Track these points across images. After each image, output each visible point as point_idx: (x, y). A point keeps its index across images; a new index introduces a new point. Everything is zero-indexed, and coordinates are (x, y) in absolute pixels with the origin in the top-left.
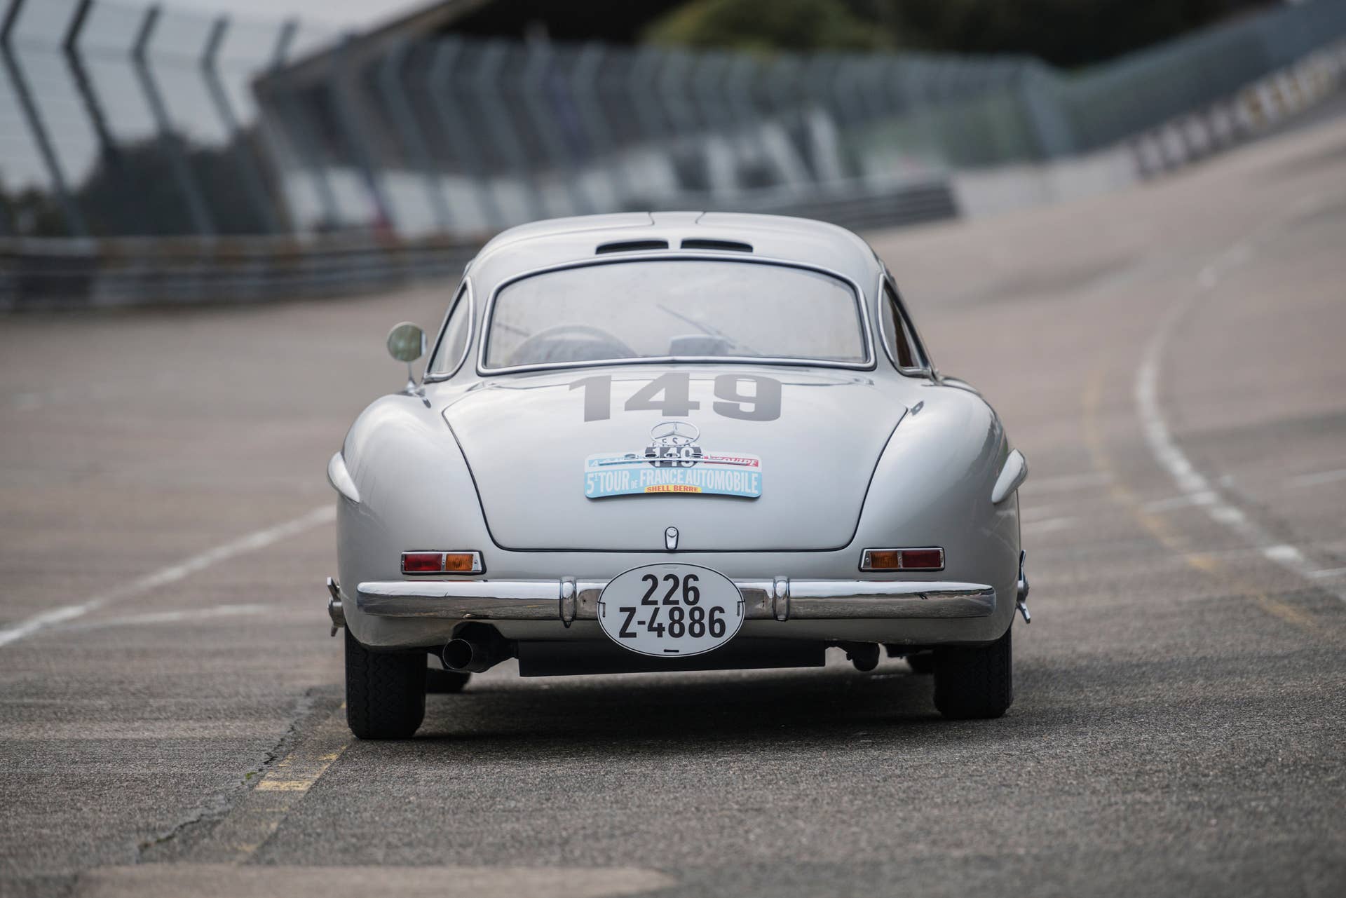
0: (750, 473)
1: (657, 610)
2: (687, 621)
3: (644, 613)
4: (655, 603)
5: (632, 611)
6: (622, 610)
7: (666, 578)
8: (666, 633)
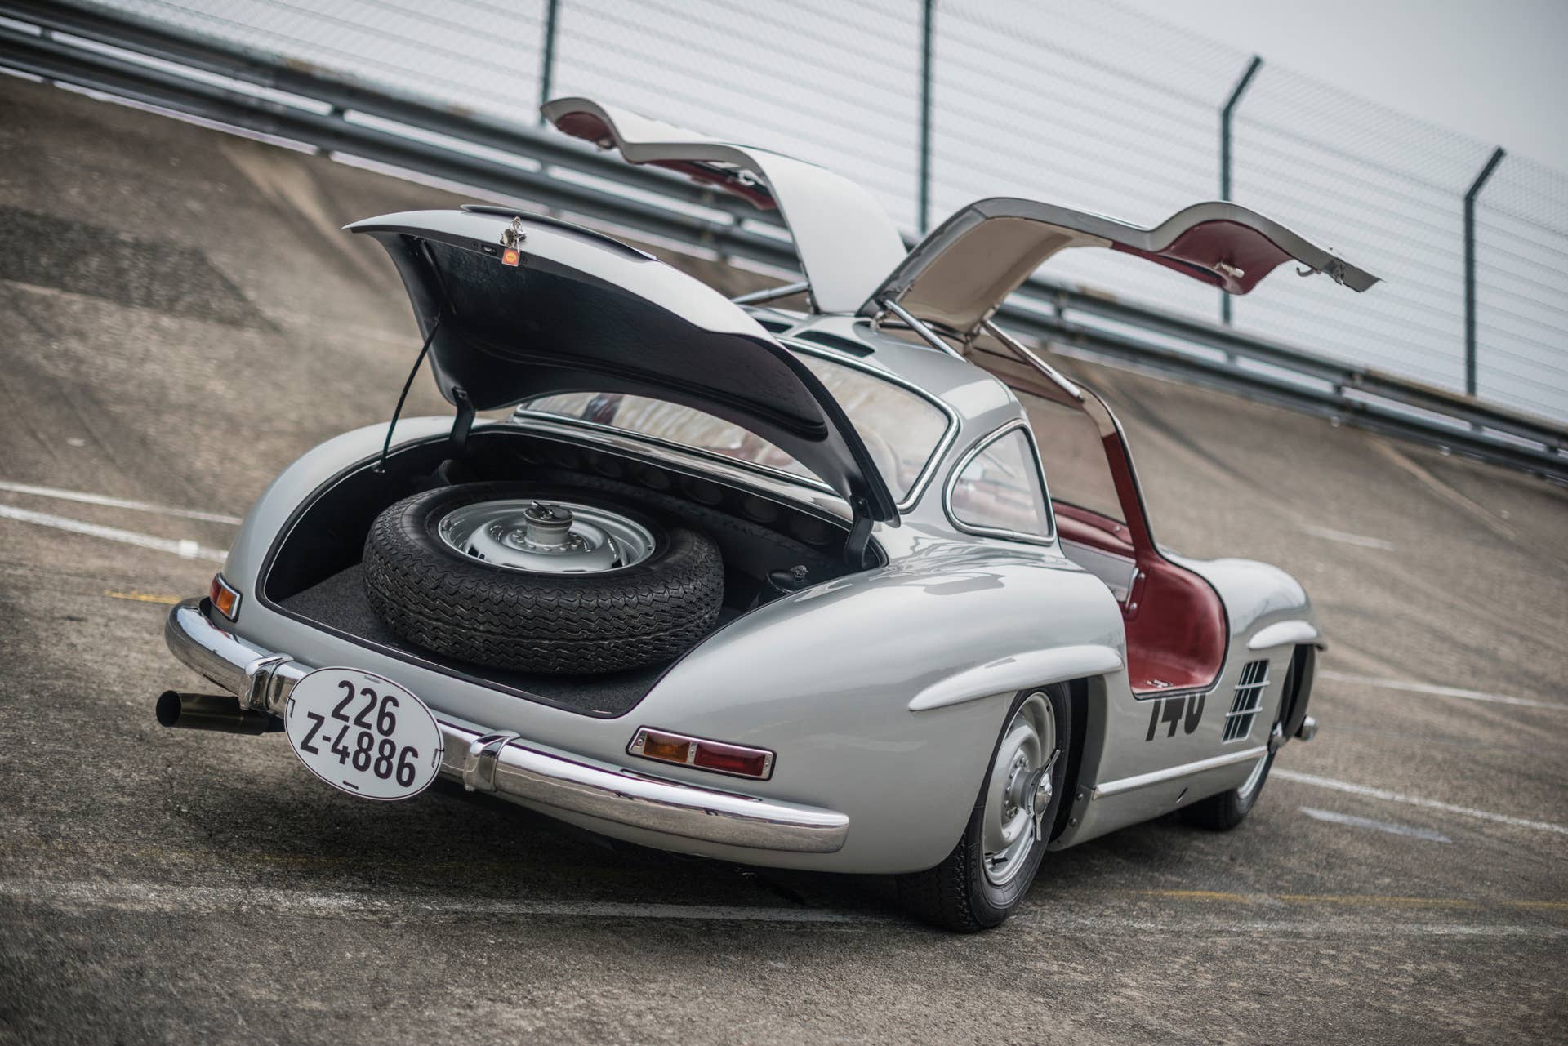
1: (346, 728)
2: (375, 754)
3: (332, 727)
4: (346, 719)
5: (320, 720)
6: (311, 715)
7: (365, 692)
8: (349, 761)
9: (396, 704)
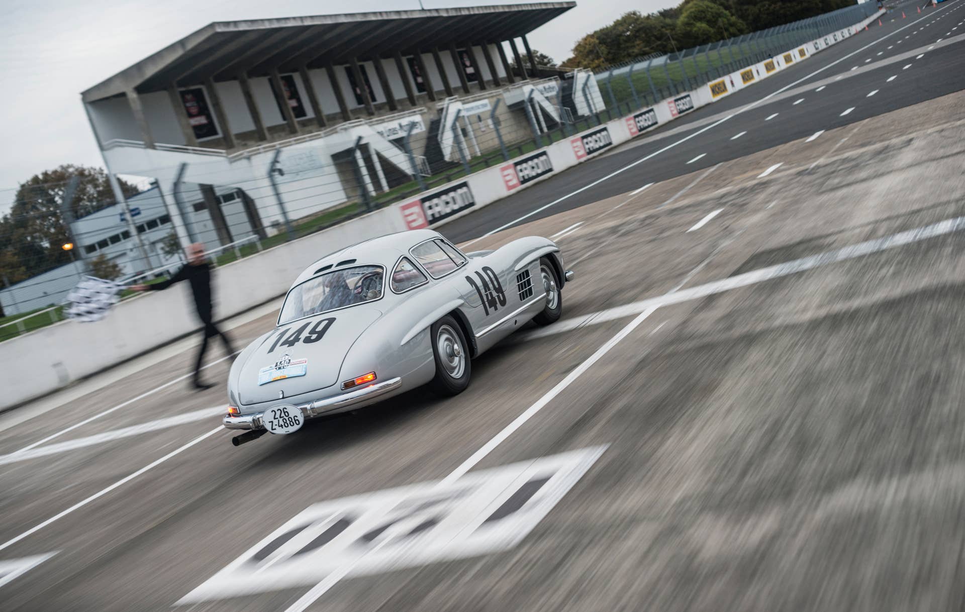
0: (303, 366)
1: (279, 420)
2: (288, 422)
3: (275, 422)
4: (277, 418)
5: (272, 422)
6: (270, 422)
7: (278, 410)
8: (284, 427)
9: (286, 408)
